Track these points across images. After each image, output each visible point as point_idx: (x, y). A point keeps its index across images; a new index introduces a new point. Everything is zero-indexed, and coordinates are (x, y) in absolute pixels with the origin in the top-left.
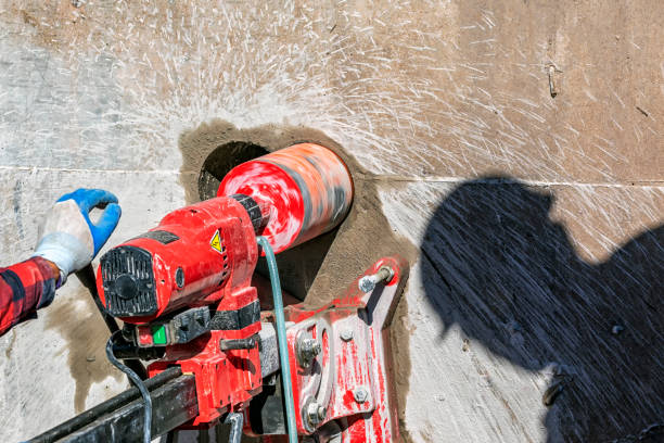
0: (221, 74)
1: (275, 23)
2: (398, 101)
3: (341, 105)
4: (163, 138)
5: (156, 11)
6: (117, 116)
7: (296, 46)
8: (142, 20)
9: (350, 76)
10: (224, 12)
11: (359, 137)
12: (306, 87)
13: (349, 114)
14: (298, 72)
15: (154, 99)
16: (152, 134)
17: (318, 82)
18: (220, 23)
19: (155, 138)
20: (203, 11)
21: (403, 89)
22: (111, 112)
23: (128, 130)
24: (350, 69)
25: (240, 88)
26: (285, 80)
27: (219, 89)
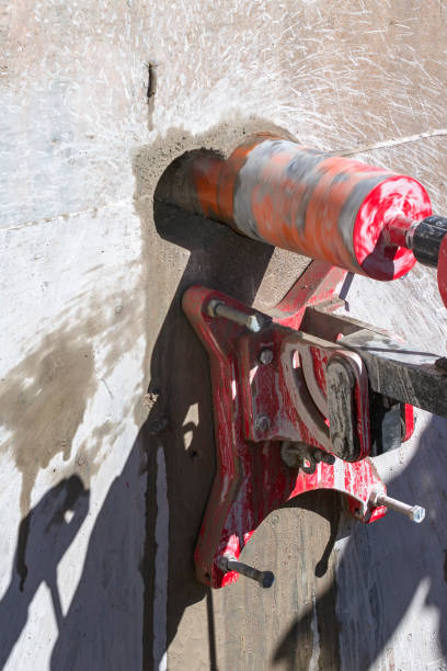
0: (178, 78)
1: (231, 10)
2: (338, 73)
3: (289, 88)
4: (117, 164)
5: (114, 17)
6: (69, 149)
7: (250, 32)
8: (99, 31)
9: (299, 54)
10: (183, 5)
11: (303, 119)
12: (258, 75)
13: (296, 96)
14: (252, 60)
15: (110, 120)
16: (106, 162)
17: (269, 67)
18: (178, 19)
19: (110, 166)
20: (162, 9)
21: (344, 59)
22: (64, 146)
23: (81, 163)
24: (298, 47)
25: (196, 88)
26: (239, 72)
27: (175, 94)
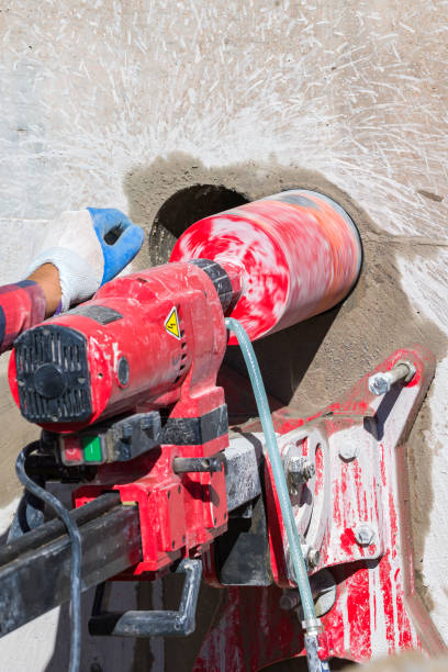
0: (186, 92)
1: (262, 25)
2: (428, 136)
3: (349, 139)
4: (102, 177)
5: (99, 3)
6: (40, 145)
7: (290, 57)
8: (79, 16)
9: (364, 100)
10: (193, 6)
11: (372, 184)
12: (302, 113)
13: (360, 152)
14: (292, 92)
15: (92, 122)
16: (87, 171)
17: (319, 107)
18: (187, 22)
19: (92, 177)
20: (164, 6)
21: (436, 119)
22: (33, 139)
23: (55, 164)
24: (364, 91)
25: (211, 111)
26: (274, 103)
27: (181, 112)
